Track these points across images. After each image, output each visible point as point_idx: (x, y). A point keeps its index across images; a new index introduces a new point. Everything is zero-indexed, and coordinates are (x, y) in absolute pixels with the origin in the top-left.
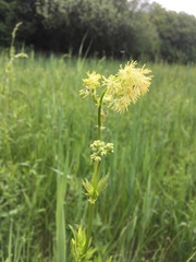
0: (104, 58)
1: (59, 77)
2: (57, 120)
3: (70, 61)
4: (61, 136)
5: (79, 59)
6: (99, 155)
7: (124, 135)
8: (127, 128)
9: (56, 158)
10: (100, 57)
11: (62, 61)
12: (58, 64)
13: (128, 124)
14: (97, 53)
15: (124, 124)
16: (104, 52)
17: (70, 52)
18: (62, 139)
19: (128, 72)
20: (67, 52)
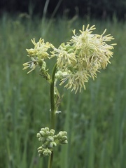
0: (75, 18)
1: (13, 46)
2: (12, 105)
3: (29, 23)
4: (17, 127)
5: (44, 19)
6: (48, 146)
7: (105, 124)
8: (109, 114)
9: (11, 158)
10: (71, 15)
11: (18, 23)
12: (12, 28)
13: (111, 108)
14: (67, 11)
15: (105, 108)
16: (77, 9)
17: (31, 11)
18: (18, 131)
19: (83, 40)
20: (25, 10)
